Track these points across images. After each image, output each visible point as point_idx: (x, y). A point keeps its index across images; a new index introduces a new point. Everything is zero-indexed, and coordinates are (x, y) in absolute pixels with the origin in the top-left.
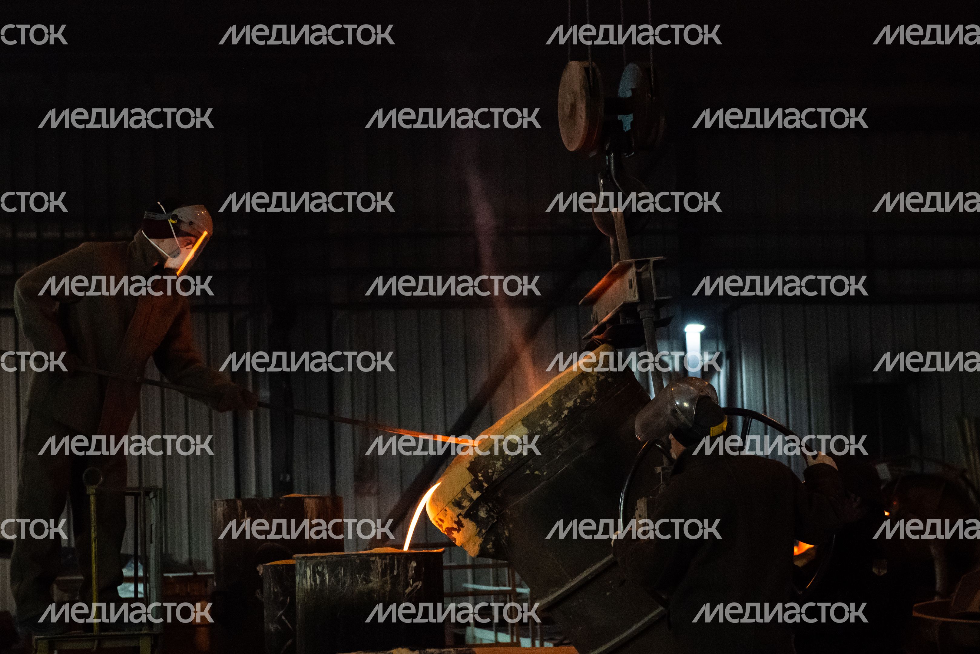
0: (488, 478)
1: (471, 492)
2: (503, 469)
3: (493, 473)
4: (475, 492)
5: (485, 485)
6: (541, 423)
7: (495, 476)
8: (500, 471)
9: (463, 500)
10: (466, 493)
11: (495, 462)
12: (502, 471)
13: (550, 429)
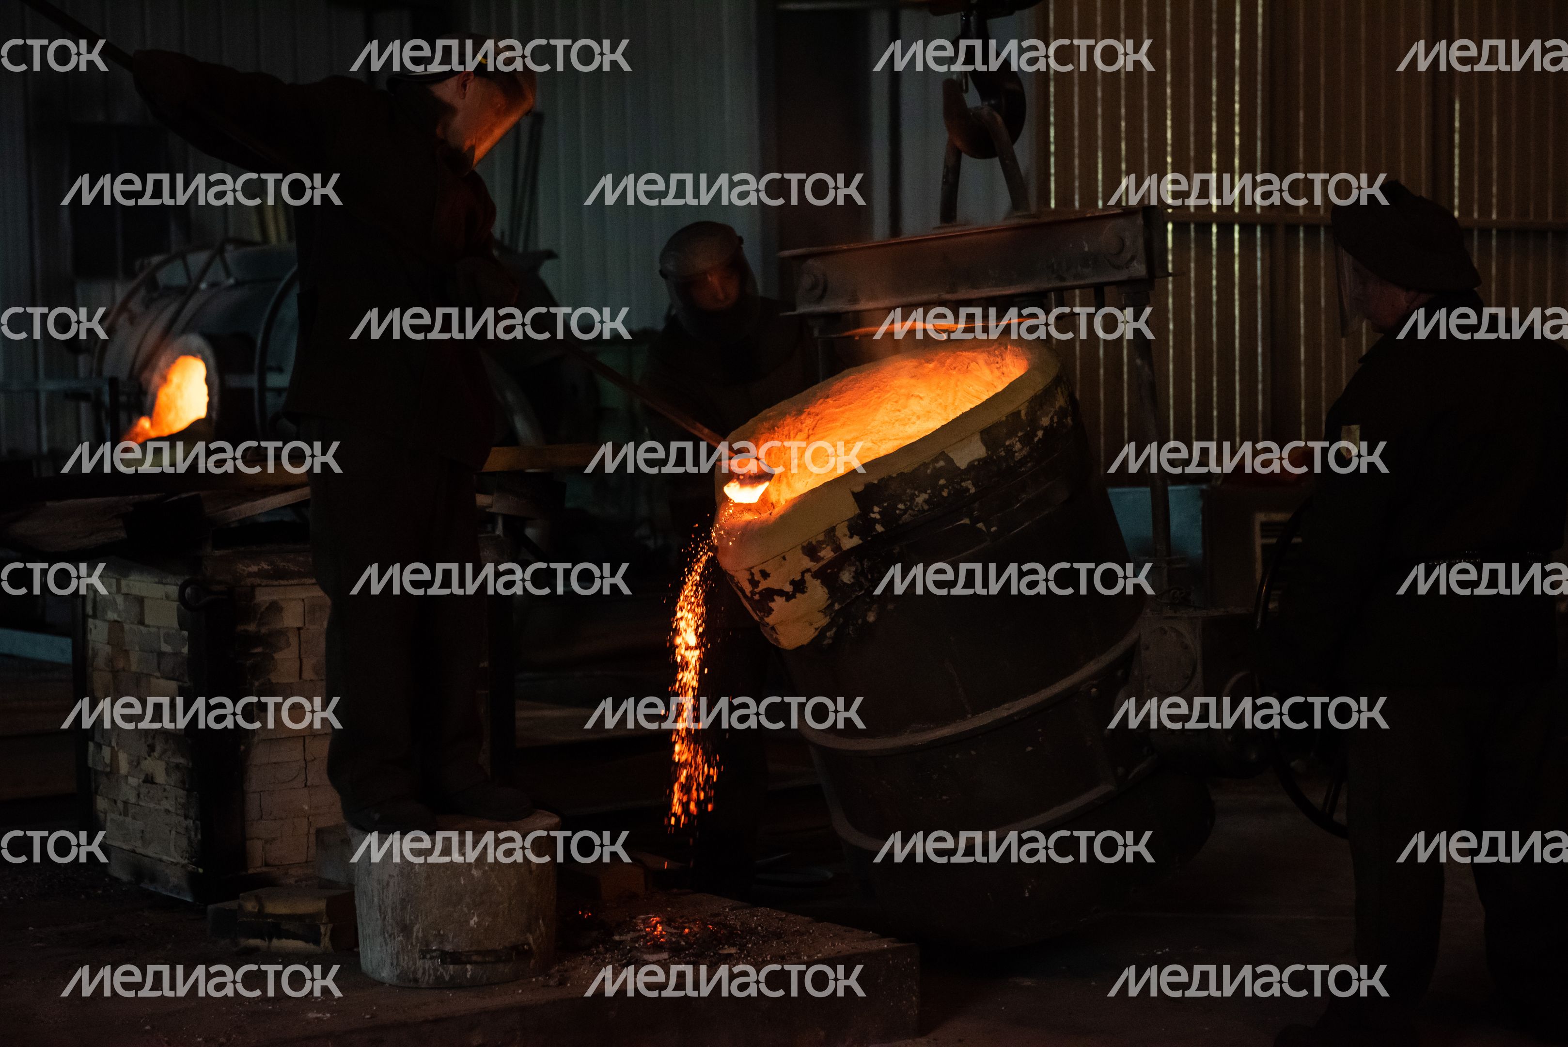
0: (888, 517)
1: (845, 535)
2: (926, 507)
3: (905, 511)
4: (851, 537)
5: (879, 528)
6: (1007, 443)
7: (906, 516)
8: (919, 511)
9: (824, 546)
10: (834, 535)
11: (916, 493)
12: (924, 511)
13: (1018, 456)
